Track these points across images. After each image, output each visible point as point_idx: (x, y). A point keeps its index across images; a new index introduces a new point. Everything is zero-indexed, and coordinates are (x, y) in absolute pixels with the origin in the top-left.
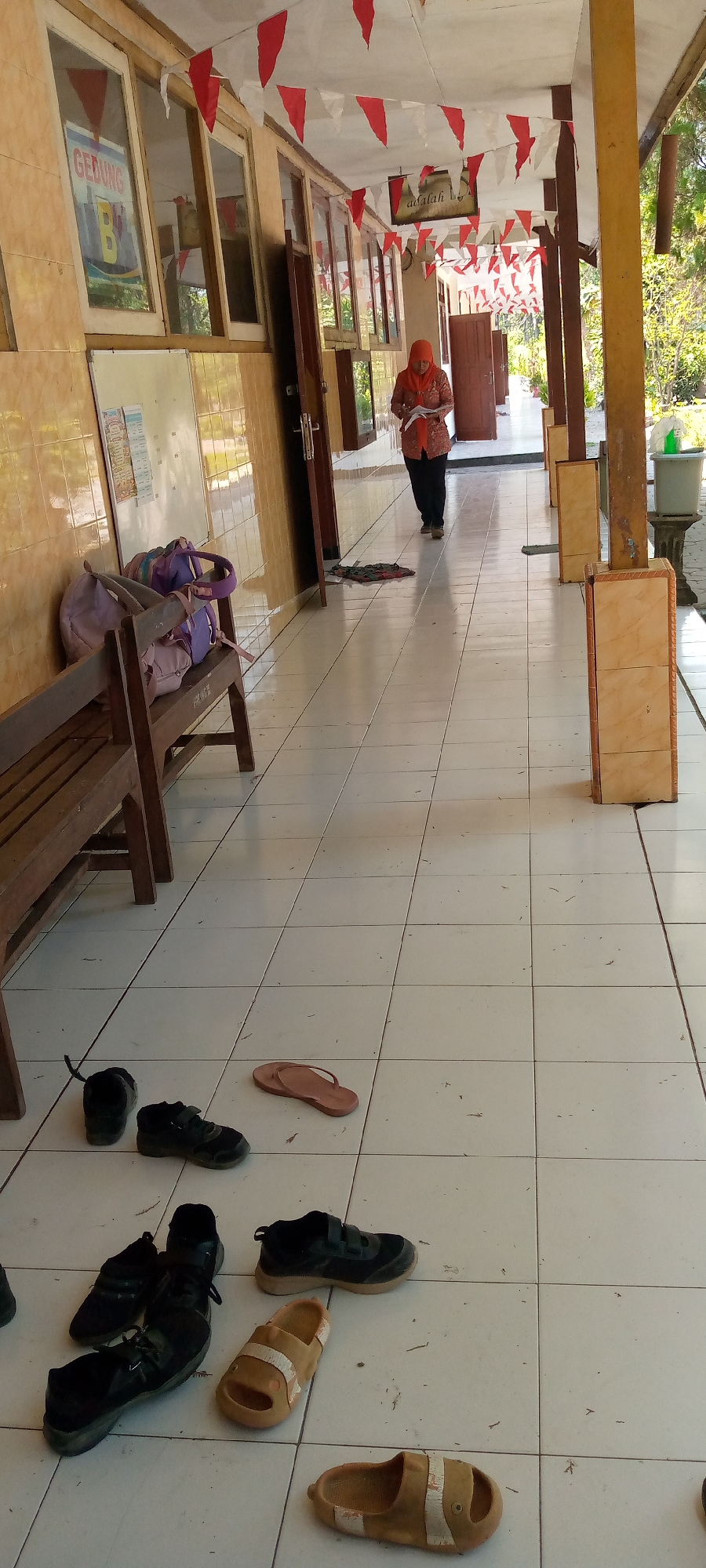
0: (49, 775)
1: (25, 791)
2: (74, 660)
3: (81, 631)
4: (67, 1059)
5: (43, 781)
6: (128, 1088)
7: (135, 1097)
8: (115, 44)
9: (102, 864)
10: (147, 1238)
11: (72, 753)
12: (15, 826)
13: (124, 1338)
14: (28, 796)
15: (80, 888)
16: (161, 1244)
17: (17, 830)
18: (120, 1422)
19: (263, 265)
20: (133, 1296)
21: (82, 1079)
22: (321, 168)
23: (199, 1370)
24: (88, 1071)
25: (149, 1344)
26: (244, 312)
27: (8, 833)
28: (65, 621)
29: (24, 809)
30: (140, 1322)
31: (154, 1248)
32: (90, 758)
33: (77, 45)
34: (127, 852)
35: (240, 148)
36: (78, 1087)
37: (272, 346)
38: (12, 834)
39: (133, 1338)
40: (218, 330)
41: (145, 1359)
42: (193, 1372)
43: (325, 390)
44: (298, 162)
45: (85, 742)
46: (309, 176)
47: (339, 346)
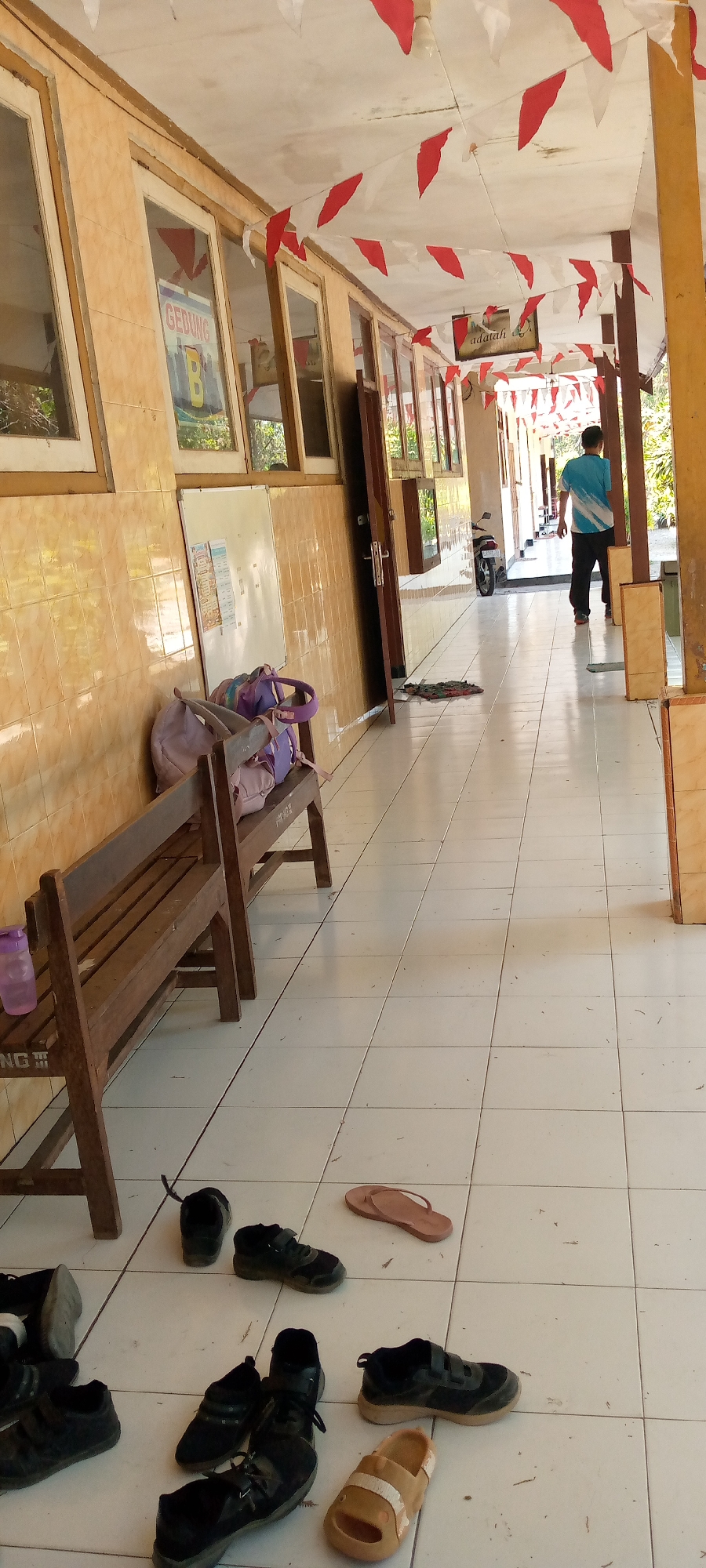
0: (144, 894)
1: (120, 911)
2: (168, 784)
3: (171, 754)
4: (164, 1178)
5: (139, 899)
6: (223, 1209)
7: (229, 1218)
8: (202, 207)
9: (189, 981)
10: (250, 1361)
11: (165, 873)
12: (114, 945)
13: (232, 1465)
14: (124, 915)
15: (167, 1005)
16: (263, 1368)
17: (116, 949)
18: (228, 1552)
19: (336, 404)
20: (237, 1422)
21: (178, 1198)
22: (388, 309)
23: (306, 1499)
24: (185, 1190)
25: (257, 1472)
26: (319, 448)
27: (106, 953)
28: (156, 746)
29: (122, 928)
30: (245, 1448)
31: (255, 1375)
32: (184, 874)
33: (170, 210)
34: (213, 969)
35: (314, 295)
36: (174, 1208)
37: (344, 477)
38: (112, 952)
39: (242, 1465)
40: (294, 464)
41: (255, 1487)
42: (300, 1502)
43: (392, 518)
44: (367, 305)
45: (176, 862)
46: (378, 318)
47: (406, 476)
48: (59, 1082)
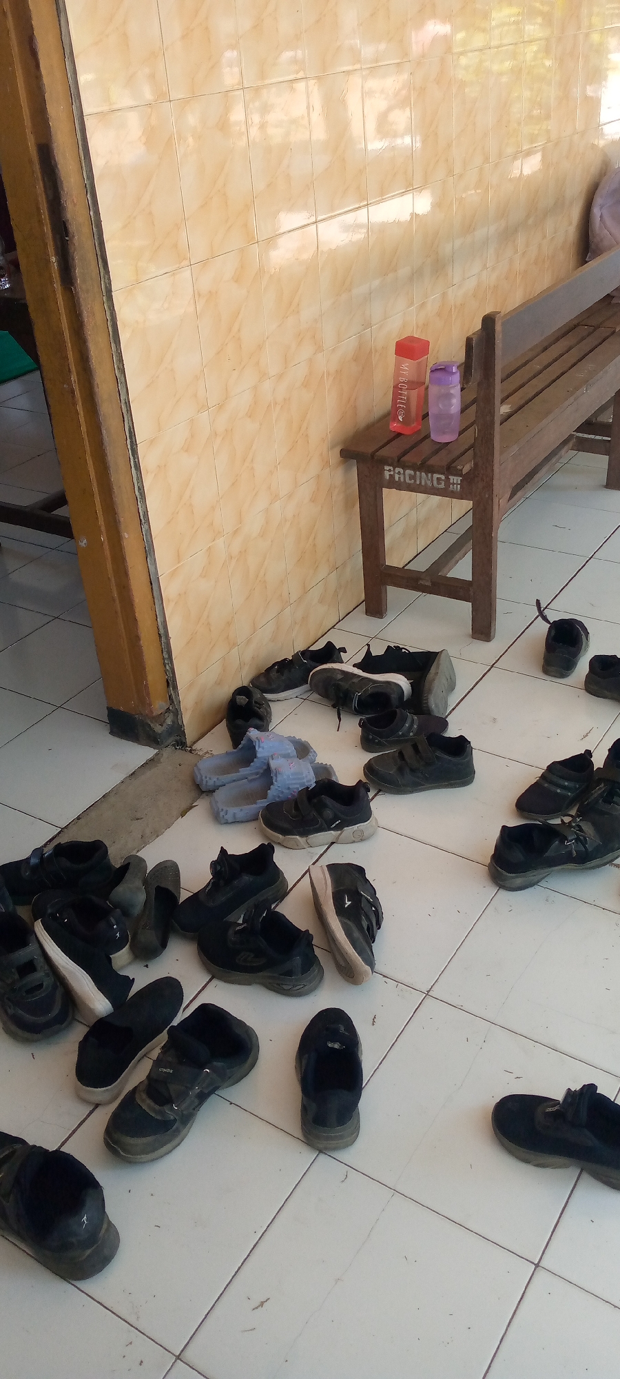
0: (561, 355)
1: (539, 367)
2: (598, 252)
3: (608, 221)
4: (538, 602)
5: (555, 360)
6: (584, 637)
7: (587, 645)
9: (582, 446)
10: (588, 753)
11: (583, 339)
12: (530, 396)
13: (562, 821)
14: (540, 372)
15: (558, 465)
16: (599, 760)
17: (530, 400)
18: (546, 879)
20: (569, 794)
21: (548, 621)
23: (616, 862)
24: (553, 617)
25: (581, 830)
27: (523, 402)
28: (596, 211)
29: (538, 383)
30: (573, 812)
31: (591, 764)
32: (600, 344)
34: (609, 439)
38: (527, 403)
39: (570, 822)
41: (577, 840)
42: (610, 862)
45: (594, 330)
48: (468, 504)
